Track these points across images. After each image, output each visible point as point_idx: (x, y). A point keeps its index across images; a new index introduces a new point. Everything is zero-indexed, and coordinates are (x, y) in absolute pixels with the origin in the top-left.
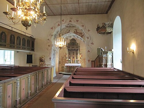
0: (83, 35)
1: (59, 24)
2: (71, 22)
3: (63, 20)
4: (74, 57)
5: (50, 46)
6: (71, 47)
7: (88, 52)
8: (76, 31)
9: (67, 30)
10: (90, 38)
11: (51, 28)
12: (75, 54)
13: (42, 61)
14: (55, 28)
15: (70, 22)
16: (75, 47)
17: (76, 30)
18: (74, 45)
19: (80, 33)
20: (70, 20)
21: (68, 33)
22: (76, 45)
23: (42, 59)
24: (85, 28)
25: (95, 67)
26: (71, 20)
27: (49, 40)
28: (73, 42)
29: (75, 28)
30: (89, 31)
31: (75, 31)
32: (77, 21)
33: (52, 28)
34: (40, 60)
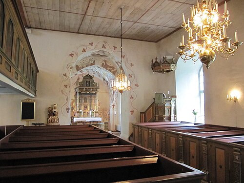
0: (116, 71)
1: (84, 49)
2: (105, 48)
3: (92, 43)
4: (85, 107)
5: (68, 86)
6: (85, 89)
7: (131, 98)
8: (106, 63)
9: (90, 60)
10: (133, 76)
11: (70, 55)
12: (88, 101)
13: (54, 115)
14: (77, 55)
15: (103, 47)
16: (91, 89)
17: (105, 61)
18: (89, 86)
19: (111, 67)
20: (103, 45)
21: (92, 65)
22: (93, 86)
23: (54, 110)
24: (127, 61)
25: (145, 122)
26: (105, 44)
27: (65, 75)
28: (88, 80)
29: (103, 58)
30: (132, 65)
31: (103, 64)
32: (115, 48)
33: (72, 55)
34: (49, 112)
